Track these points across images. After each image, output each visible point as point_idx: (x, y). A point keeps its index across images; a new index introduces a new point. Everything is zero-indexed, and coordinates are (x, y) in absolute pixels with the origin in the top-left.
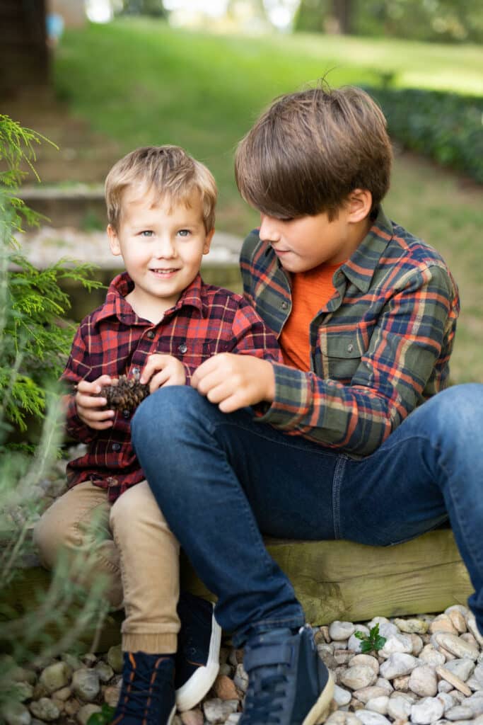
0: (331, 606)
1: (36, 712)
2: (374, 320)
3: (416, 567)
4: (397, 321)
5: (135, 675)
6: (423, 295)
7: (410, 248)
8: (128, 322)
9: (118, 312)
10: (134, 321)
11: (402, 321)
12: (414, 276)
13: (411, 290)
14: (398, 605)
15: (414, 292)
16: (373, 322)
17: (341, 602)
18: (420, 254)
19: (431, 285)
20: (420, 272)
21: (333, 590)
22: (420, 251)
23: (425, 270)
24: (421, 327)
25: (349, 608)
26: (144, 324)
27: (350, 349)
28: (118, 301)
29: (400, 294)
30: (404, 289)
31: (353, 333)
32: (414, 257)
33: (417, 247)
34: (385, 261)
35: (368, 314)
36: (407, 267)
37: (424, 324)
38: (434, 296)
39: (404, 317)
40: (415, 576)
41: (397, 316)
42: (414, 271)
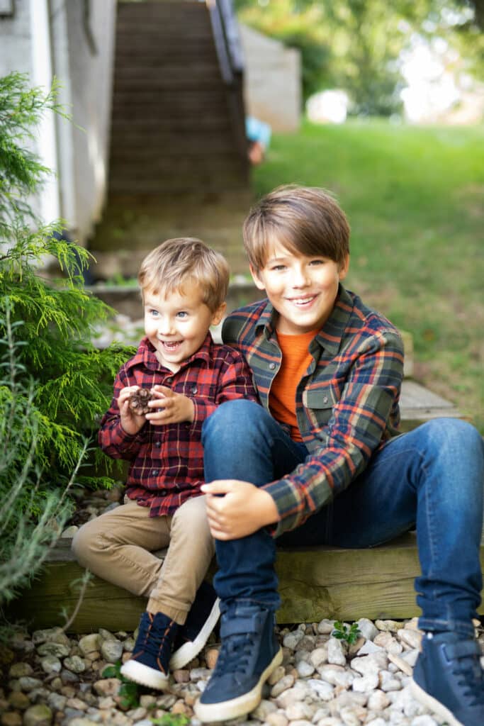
0: (321, 606)
1: (66, 664)
2: (344, 377)
3: (396, 578)
4: (362, 375)
5: (152, 627)
6: (382, 354)
7: (368, 319)
8: (152, 368)
9: (146, 360)
10: (157, 367)
11: (365, 375)
12: (371, 342)
13: (372, 352)
14: (383, 610)
15: (375, 353)
16: (343, 378)
17: (330, 604)
18: (375, 324)
19: (386, 346)
20: (376, 339)
21: (323, 593)
22: (375, 320)
23: (381, 336)
24: (380, 378)
25: (338, 609)
26: (165, 371)
27: (325, 401)
28: (146, 353)
29: (364, 355)
30: (366, 352)
31: (327, 388)
32: (370, 327)
33: (372, 318)
34: (349, 330)
35: (338, 373)
36: (365, 335)
37: (383, 376)
38: (391, 354)
39: (367, 372)
40: (396, 585)
41: (362, 371)
42: (371, 338)
